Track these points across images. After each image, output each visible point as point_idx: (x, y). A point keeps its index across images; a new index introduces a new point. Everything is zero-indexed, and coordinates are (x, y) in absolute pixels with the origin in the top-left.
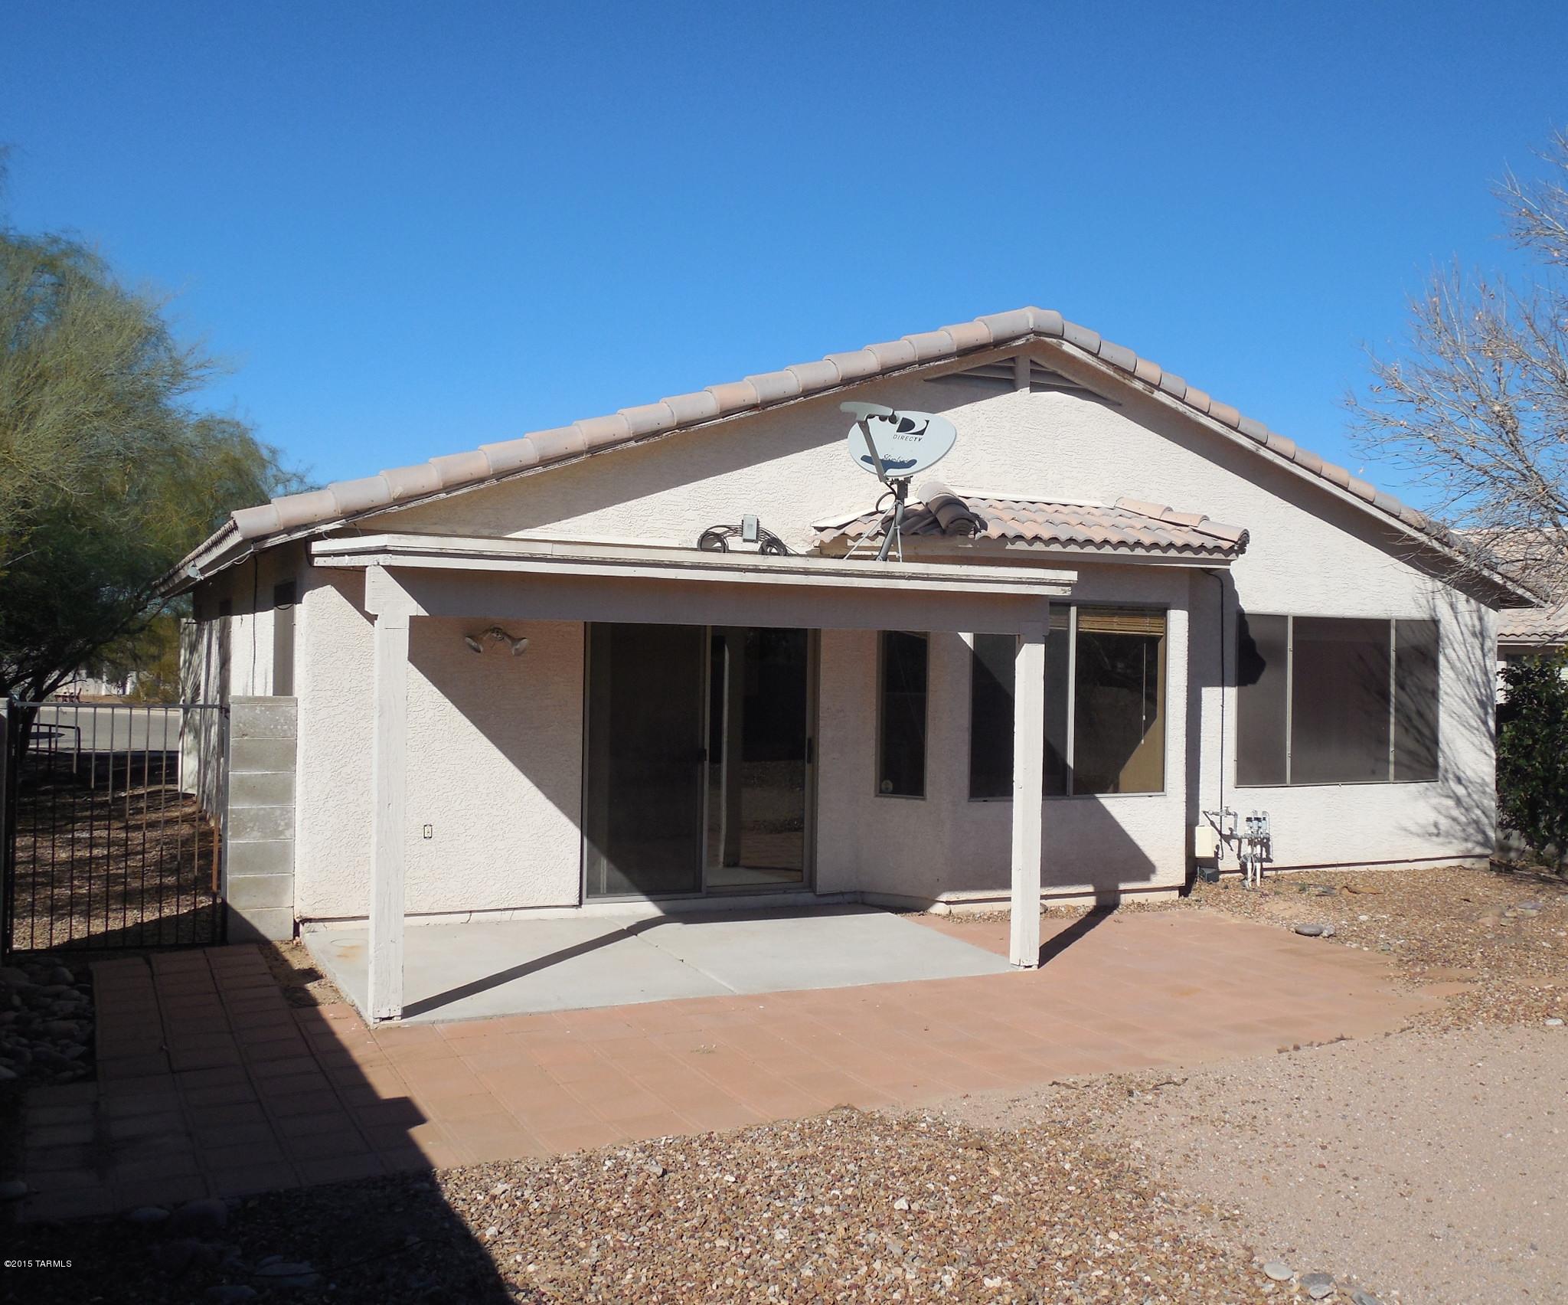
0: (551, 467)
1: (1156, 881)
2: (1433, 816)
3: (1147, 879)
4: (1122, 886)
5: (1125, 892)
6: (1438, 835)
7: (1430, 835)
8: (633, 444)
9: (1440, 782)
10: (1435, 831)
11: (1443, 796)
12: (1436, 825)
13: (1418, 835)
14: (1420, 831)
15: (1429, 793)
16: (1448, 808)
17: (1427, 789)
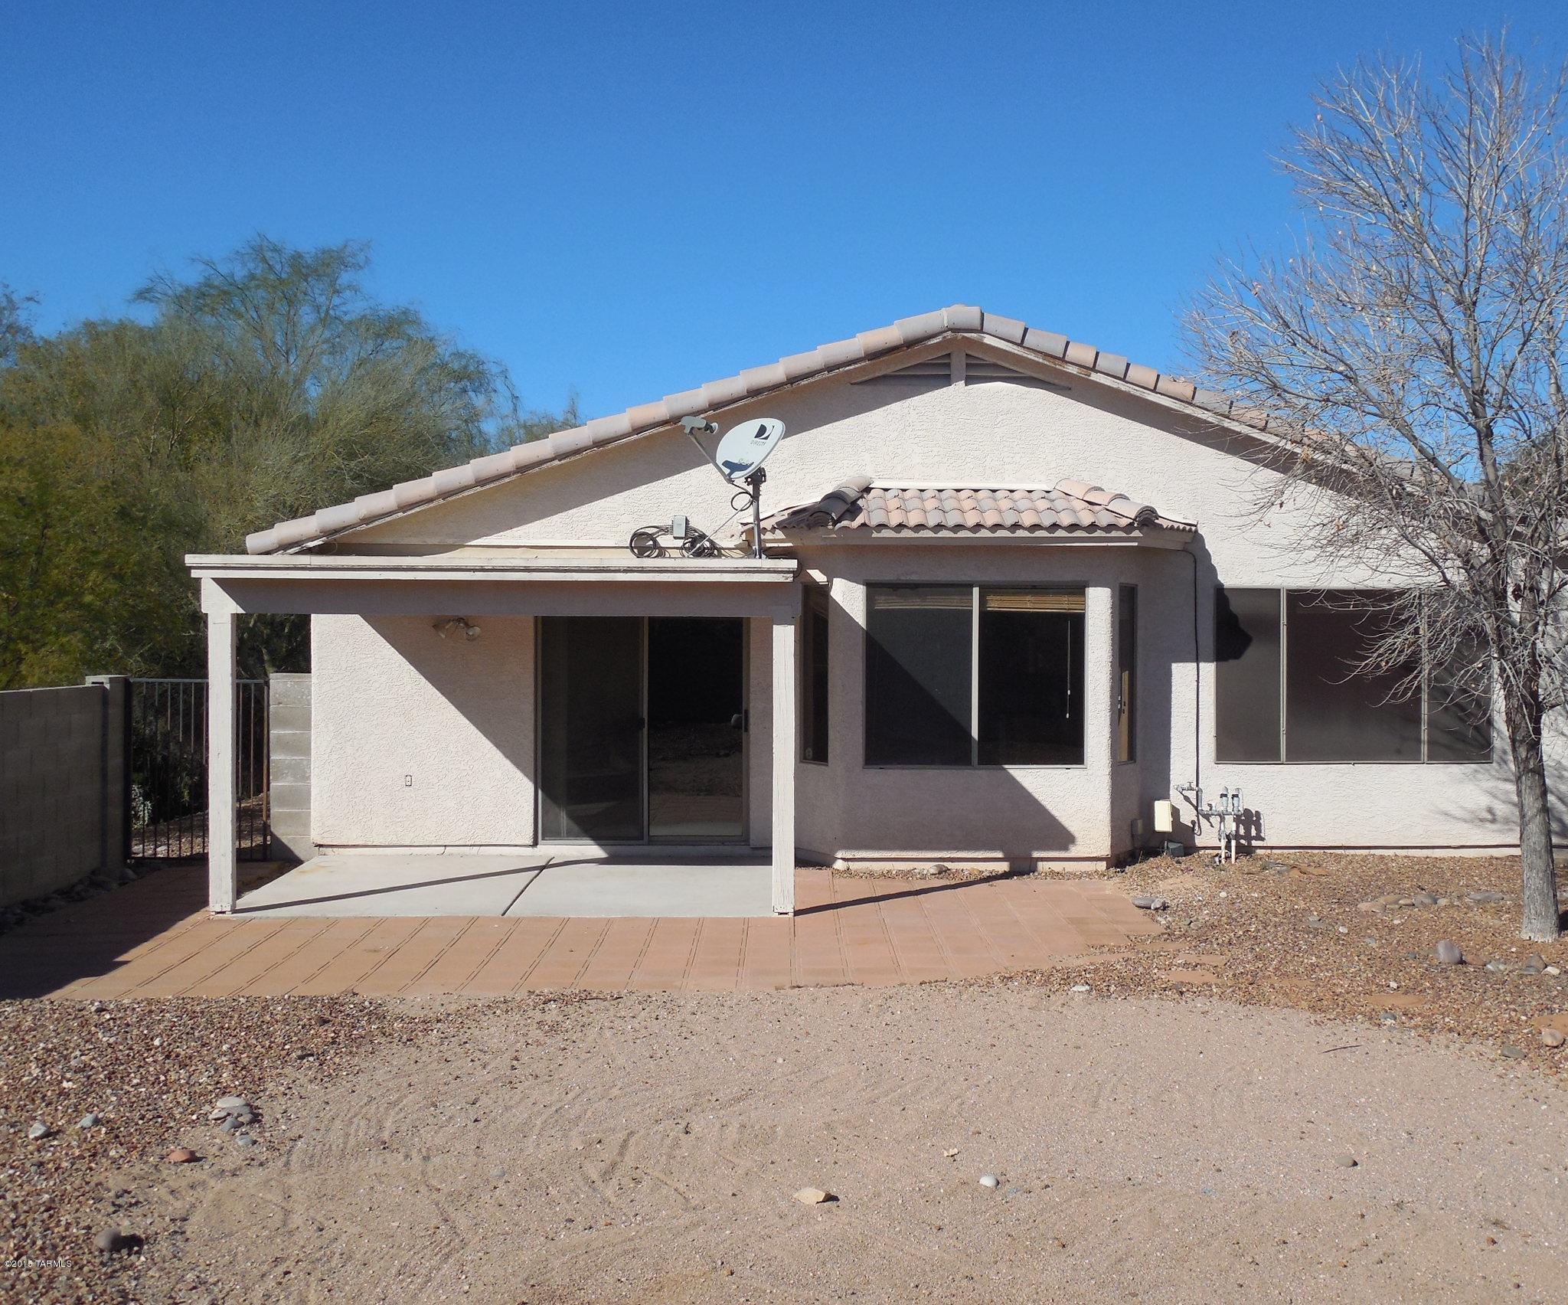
0: (488, 487)
1: (1074, 852)
2: (1485, 801)
3: (1066, 849)
4: (1036, 854)
5: (1043, 859)
6: (1493, 821)
7: (1482, 820)
8: (556, 463)
9: (1494, 764)
10: (1489, 817)
11: (1499, 779)
12: (1490, 810)
13: (1465, 821)
14: (1467, 816)
15: (1479, 776)
16: (1507, 792)
17: (1476, 771)
